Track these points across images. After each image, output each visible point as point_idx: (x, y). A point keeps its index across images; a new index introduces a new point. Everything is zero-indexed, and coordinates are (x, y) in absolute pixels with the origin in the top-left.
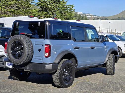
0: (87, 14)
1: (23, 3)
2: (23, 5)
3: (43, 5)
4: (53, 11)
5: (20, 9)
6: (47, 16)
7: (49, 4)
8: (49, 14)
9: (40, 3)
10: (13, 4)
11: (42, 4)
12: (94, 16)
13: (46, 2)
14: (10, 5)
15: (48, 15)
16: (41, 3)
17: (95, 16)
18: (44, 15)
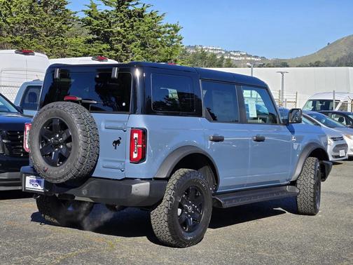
0: (234, 52)
1: (46, 20)
2: (45, 26)
3: (97, 25)
4: (125, 40)
5: (38, 35)
6: (108, 54)
7: (114, 23)
8: (114, 50)
9: (89, 18)
10: (18, 23)
11: (95, 22)
12: (253, 59)
13: (105, 18)
14: (12, 25)
15: (112, 53)
16: (92, 19)
17: (256, 57)
18: (101, 51)
